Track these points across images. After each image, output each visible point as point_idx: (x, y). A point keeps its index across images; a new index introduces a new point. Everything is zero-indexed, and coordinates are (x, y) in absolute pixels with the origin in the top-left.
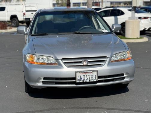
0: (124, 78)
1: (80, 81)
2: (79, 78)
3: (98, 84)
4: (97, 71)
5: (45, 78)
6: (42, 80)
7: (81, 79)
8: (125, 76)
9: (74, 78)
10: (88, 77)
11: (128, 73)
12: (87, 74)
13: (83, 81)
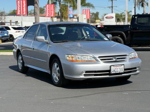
0: (136, 70)
1: (114, 73)
2: (113, 70)
3: (123, 75)
4: (124, 65)
5: (86, 72)
6: (84, 73)
7: (114, 71)
8: (137, 69)
9: (109, 71)
10: (118, 69)
11: (139, 67)
12: (118, 67)
13: (115, 73)
